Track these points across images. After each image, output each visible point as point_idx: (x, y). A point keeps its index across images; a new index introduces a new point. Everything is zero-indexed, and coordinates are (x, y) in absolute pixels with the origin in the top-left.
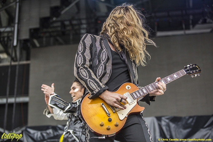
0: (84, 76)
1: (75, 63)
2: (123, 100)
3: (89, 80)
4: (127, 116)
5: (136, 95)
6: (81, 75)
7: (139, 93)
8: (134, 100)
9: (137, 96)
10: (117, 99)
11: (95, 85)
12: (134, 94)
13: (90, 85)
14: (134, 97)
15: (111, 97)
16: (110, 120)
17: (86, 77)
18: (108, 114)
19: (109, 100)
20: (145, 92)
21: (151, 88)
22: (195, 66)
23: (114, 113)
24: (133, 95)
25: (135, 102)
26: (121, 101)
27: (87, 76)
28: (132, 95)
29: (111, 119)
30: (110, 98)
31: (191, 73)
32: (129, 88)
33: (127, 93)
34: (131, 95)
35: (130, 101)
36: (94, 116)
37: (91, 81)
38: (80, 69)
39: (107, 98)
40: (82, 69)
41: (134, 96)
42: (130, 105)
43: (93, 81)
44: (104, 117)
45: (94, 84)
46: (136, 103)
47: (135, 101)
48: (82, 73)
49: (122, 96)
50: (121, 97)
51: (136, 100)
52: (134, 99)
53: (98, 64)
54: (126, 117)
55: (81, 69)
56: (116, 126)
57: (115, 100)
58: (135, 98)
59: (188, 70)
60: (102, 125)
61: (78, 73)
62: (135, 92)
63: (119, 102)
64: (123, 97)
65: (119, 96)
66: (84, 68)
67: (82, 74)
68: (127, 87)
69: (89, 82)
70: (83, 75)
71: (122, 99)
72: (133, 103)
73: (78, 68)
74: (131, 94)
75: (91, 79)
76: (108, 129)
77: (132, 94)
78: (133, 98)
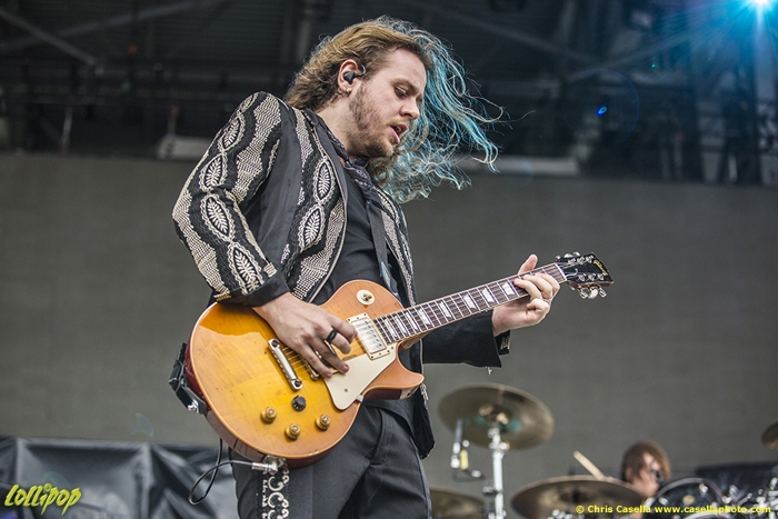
0: (219, 230)
1: (191, 177)
2: (338, 335)
3: (233, 246)
4: (361, 398)
5: (395, 325)
6: (208, 222)
7: (406, 322)
8: (388, 343)
9: (398, 330)
10: (318, 329)
11: (254, 269)
12: (386, 322)
13: (237, 266)
14: (389, 333)
15: (299, 315)
16: (298, 406)
17: (223, 232)
18: (293, 382)
19: (288, 328)
20: (425, 320)
21: (445, 311)
22: (593, 260)
23: (313, 380)
24: (383, 324)
25: (391, 351)
26: (330, 338)
27: (228, 230)
28: (379, 323)
29: (303, 399)
30: (293, 322)
31: (581, 282)
32: (367, 300)
33: (361, 316)
34: (378, 326)
35: (374, 345)
36: (240, 381)
37: (240, 252)
38: (204, 200)
39: (281, 319)
40: (213, 200)
41: (386, 328)
42: (372, 359)
43: (247, 253)
44: (279, 393)
45: (251, 265)
46: (393, 356)
47: (389, 347)
48: (209, 216)
49: (338, 321)
50: (336, 326)
51: (394, 345)
52: (386, 339)
53: (304, 204)
54: (357, 401)
55: (208, 201)
56: (322, 428)
57: (310, 331)
58: (391, 337)
59: (571, 270)
60: (268, 420)
61: (194, 212)
62: (389, 317)
63: (323, 340)
64: (341, 325)
65: (329, 319)
66: (223, 199)
67: (211, 220)
68: (360, 295)
69: (235, 254)
70: (213, 224)
71: (336, 331)
72: (383, 353)
73: (197, 195)
74: (375, 322)
75: (242, 243)
76: (292, 437)
77: (380, 320)
78: (384, 335)
